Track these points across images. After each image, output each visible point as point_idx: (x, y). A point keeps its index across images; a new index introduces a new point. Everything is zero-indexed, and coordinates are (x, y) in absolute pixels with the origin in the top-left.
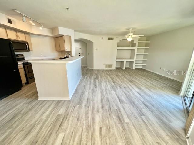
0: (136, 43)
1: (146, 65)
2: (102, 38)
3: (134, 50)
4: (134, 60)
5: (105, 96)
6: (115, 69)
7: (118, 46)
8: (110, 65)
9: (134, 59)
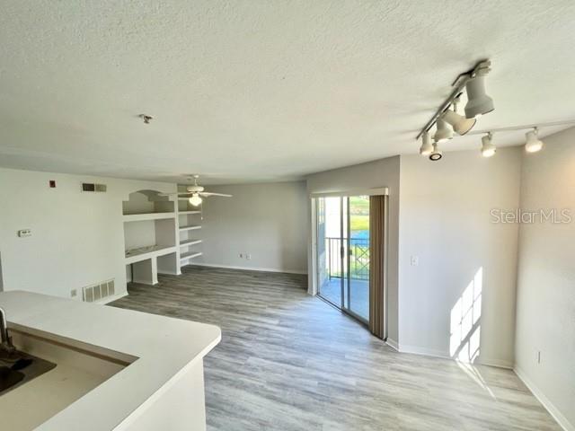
0: (173, 202)
1: (200, 254)
2: (53, 184)
3: (173, 219)
4: (177, 249)
5: (262, 384)
6: (126, 294)
7: (124, 214)
8: (104, 286)
9: (174, 246)
